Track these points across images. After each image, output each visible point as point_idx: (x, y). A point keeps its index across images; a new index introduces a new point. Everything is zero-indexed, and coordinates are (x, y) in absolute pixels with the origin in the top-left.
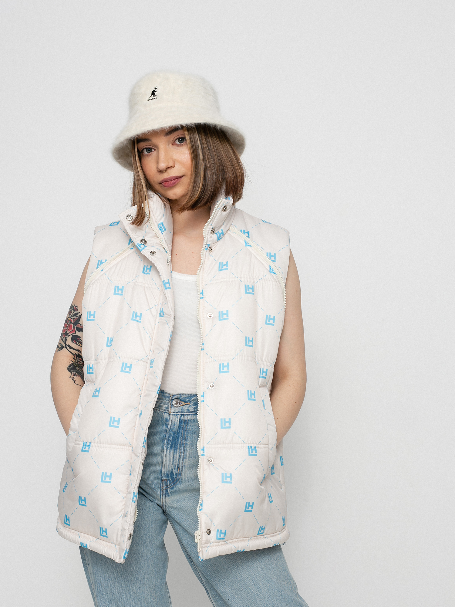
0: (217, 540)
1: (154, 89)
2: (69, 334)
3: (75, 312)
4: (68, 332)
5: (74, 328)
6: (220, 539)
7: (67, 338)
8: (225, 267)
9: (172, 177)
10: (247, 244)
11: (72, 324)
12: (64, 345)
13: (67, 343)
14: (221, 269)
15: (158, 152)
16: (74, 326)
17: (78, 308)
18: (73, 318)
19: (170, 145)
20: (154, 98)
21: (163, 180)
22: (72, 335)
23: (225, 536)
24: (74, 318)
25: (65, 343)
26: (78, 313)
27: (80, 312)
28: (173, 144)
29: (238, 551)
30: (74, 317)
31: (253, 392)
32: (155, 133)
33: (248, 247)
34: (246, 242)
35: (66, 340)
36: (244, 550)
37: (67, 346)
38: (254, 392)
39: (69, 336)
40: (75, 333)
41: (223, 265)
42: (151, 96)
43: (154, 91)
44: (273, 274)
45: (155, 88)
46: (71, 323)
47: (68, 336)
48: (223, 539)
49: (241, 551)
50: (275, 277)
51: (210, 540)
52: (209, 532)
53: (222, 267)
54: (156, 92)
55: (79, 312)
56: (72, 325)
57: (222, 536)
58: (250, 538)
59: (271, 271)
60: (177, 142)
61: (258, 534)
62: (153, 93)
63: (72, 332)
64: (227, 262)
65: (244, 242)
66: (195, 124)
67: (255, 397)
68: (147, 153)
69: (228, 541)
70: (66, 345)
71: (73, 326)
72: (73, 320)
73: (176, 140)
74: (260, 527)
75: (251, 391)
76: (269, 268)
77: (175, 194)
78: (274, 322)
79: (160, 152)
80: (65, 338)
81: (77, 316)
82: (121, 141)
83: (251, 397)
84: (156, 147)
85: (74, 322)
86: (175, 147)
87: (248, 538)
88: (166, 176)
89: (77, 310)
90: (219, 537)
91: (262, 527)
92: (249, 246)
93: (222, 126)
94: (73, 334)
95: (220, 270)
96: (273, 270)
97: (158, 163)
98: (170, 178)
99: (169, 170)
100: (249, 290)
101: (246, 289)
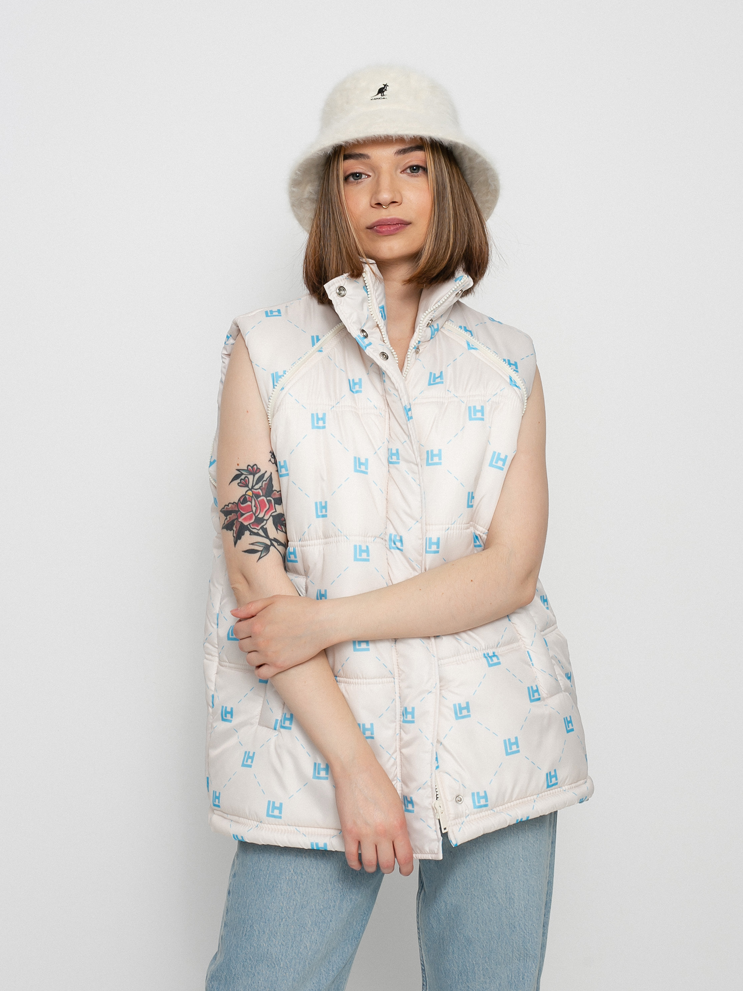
0: (476, 810)
1: (383, 86)
2: (266, 518)
3: (257, 476)
4: (261, 516)
5: (269, 501)
6: (481, 807)
7: (265, 527)
8: (438, 380)
9: (395, 218)
10: (470, 347)
11: (262, 498)
12: (268, 542)
13: (271, 537)
14: (432, 382)
16: (268, 498)
17: (258, 467)
18: (257, 487)
19: (398, 172)
20: (382, 97)
22: (273, 516)
23: (487, 801)
24: (262, 486)
25: (267, 537)
26: (263, 475)
27: (266, 472)
29: (517, 820)
30: (260, 484)
33: (472, 351)
34: (468, 344)
35: (265, 531)
36: (528, 817)
37: (274, 543)
39: (267, 520)
40: (274, 511)
41: (435, 378)
42: (377, 94)
43: (383, 88)
44: (516, 388)
45: (385, 85)
46: (260, 496)
47: (265, 522)
48: (486, 806)
49: (523, 820)
50: (518, 392)
51: (463, 812)
52: (458, 799)
53: (435, 379)
54: (386, 90)
55: (264, 472)
56: (263, 500)
57: (483, 802)
58: (535, 797)
59: (512, 383)
60: (408, 171)
61: (548, 786)
62: (381, 91)
63: (270, 511)
64: (441, 373)
65: (466, 345)
69: (498, 809)
70: (270, 540)
71: (267, 500)
72: (260, 491)
74: (547, 774)
76: (508, 380)
77: (390, 250)
80: (262, 528)
81: (265, 479)
84: (373, 171)
85: (264, 492)
87: (532, 798)
88: (385, 215)
89: (259, 470)
90: (477, 804)
91: (550, 773)
92: (473, 349)
94: (273, 514)
95: (430, 384)
96: (515, 382)
97: (375, 193)
98: (391, 219)
99: (392, 207)
100: (475, 415)
101: (470, 413)
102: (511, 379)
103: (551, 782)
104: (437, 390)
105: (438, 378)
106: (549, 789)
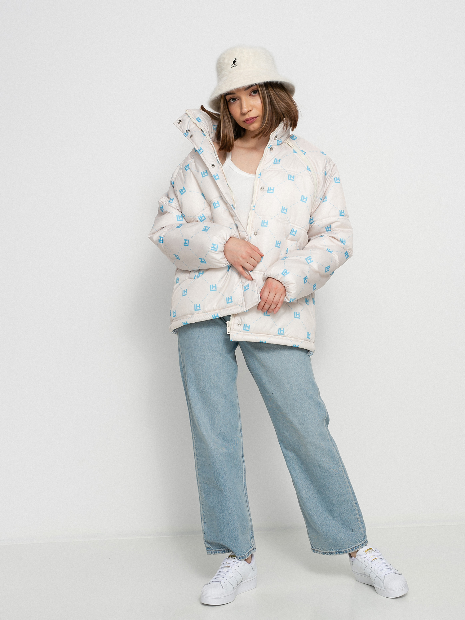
9: (251, 117)
15: (241, 101)
19: (248, 96)
20: (235, 65)
21: (246, 120)
28: (250, 95)
31: (279, 242)
32: (239, 90)
33: (295, 153)
34: (294, 150)
38: (281, 242)
42: (233, 64)
43: (234, 61)
44: (309, 171)
45: (235, 59)
50: (310, 173)
54: (236, 62)
60: (253, 94)
61: (278, 334)
62: (234, 62)
64: (280, 160)
66: (264, 82)
67: (280, 246)
68: (233, 102)
73: (252, 92)
74: (279, 329)
75: (278, 241)
76: (307, 168)
77: (254, 127)
78: (306, 200)
79: (242, 101)
82: (216, 96)
83: (278, 245)
84: (240, 99)
86: (251, 97)
88: (247, 117)
91: (281, 329)
93: (281, 81)
95: (274, 163)
96: (309, 169)
97: (241, 109)
98: (250, 118)
99: (249, 113)
100: (290, 178)
101: (289, 176)
102: (308, 167)
103: (280, 332)
104: (278, 166)
105: (278, 161)
106: (279, 335)
